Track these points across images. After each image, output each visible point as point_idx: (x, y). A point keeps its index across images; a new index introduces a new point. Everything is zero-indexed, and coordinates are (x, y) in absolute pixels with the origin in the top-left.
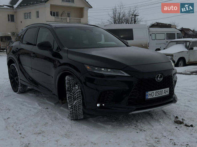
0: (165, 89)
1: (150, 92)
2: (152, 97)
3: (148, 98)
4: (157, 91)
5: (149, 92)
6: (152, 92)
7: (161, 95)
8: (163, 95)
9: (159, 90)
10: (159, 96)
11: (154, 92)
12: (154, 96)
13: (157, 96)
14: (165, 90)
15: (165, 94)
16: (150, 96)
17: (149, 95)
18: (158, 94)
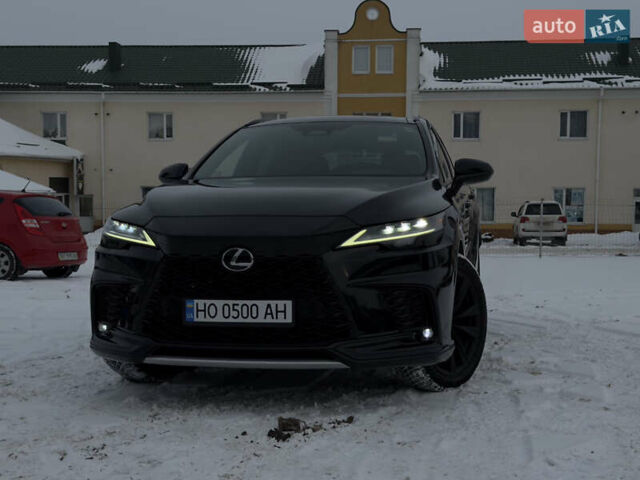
0: (273, 303)
1: (201, 303)
2: (208, 319)
3: (196, 320)
4: (231, 302)
5: (196, 301)
6: (208, 302)
7: (250, 320)
8: (261, 320)
9: (241, 302)
10: (240, 320)
11: (219, 303)
12: (219, 319)
13: (231, 320)
14: (269, 306)
15: (269, 320)
16: (201, 314)
17: (198, 311)
18: (235, 314)
